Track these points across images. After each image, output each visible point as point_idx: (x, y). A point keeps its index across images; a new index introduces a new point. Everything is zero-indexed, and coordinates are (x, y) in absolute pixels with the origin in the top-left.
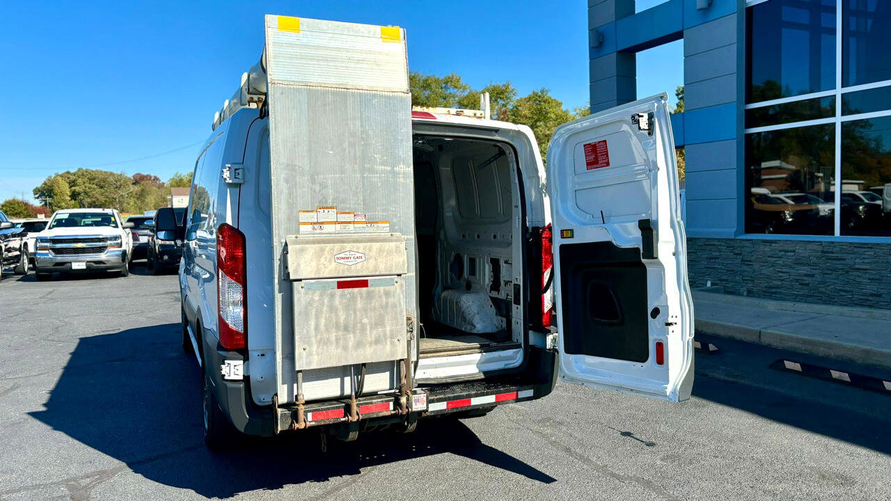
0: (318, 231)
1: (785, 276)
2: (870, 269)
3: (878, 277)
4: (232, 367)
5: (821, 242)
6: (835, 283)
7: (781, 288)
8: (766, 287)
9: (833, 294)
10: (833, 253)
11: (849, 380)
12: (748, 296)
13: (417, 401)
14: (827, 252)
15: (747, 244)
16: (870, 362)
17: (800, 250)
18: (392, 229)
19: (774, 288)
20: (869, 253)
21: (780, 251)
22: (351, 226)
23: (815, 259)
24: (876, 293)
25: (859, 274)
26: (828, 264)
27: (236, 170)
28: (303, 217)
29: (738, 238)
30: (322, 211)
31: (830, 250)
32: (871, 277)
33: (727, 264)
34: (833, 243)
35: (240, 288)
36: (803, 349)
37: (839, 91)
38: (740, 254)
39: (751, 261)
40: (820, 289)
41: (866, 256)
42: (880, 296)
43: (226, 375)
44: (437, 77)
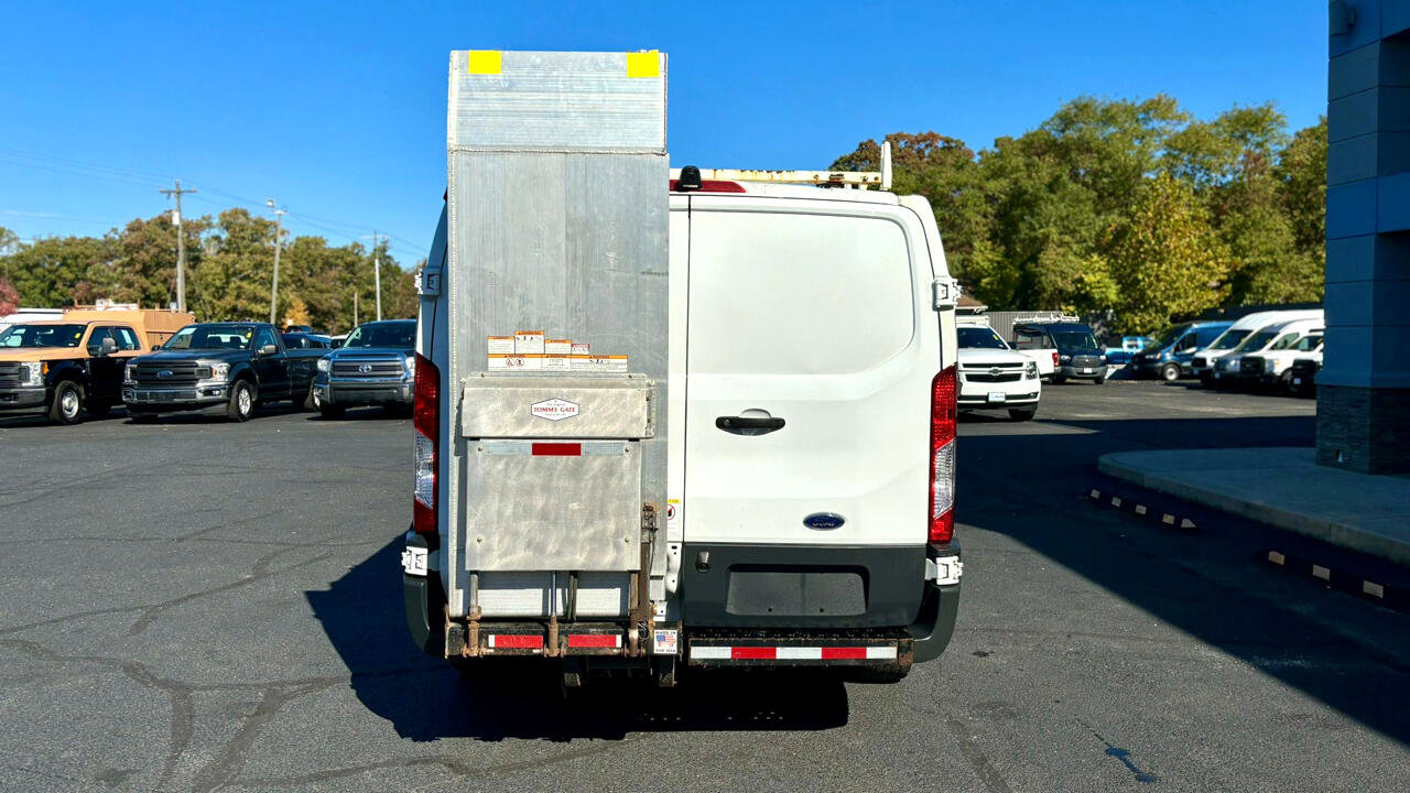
0: (516, 368)
4: (414, 556)
13: (662, 639)
18: (632, 367)
22: (566, 361)
27: (429, 275)
28: (495, 346)
30: (521, 337)
35: (429, 444)
43: (408, 567)
44: (1129, 103)
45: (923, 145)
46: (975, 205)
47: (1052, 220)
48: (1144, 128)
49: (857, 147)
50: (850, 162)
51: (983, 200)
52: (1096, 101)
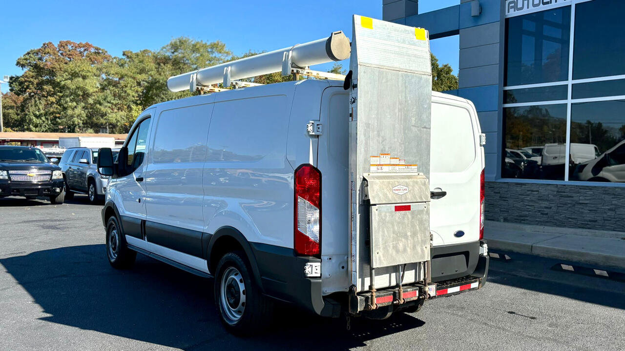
0: (380, 171)
1: (532, 208)
2: (589, 204)
3: (594, 209)
4: (314, 267)
5: (557, 185)
6: (565, 213)
7: (528, 216)
8: (517, 216)
9: (564, 220)
10: (564, 192)
11: (607, 275)
12: (504, 221)
13: (431, 290)
14: (561, 192)
15: (504, 186)
16: (608, 264)
17: (542, 191)
18: (419, 170)
19: (523, 217)
20: (589, 193)
21: (528, 191)
22: (397, 167)
23: (552, 196)
24: (593, 219)
25: (582, 207)
26: (561, 200)
27: (318, 125)
28: (374, 161)
29: (496, 181)
30: (382, 156)
31: (563, 191)
32: (591, 209)
33: (489, 200)
34: (565, 185)
35: (317, 210)
36: (563, 257)
37: (570, 82)
38: (499, 193)
39: (506, 198)
40: (555, 218)
41: (588, 195)
42: (596, 221)
43: (309, 273)
44: (204, 43)
45: (82, 49)
46: (131, 87)
47: (174, 97)
48: (211, 56)
49: (42, 45)
50: (37, 54)
51: (136, 84)
52: (189, 40)
